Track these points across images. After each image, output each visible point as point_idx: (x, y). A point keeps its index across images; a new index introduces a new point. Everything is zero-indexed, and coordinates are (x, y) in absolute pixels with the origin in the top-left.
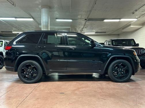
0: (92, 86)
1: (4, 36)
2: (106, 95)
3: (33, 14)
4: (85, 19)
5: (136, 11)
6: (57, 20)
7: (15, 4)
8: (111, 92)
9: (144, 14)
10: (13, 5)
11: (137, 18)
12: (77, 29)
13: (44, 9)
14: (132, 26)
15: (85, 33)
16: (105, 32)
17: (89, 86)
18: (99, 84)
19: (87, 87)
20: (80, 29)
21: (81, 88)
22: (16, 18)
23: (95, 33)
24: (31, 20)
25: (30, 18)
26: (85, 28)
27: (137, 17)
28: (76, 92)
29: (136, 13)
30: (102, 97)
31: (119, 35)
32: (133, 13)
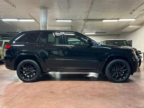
0: (84, 86)
1: (9, 37)
2: (95, 95)
3: (34, 15)
4: (85, 20)
5: (134, 11)
6: (57, 21)
7: (15, 6)
8: (102, 91)
9: (142, 14)
10: (13, 6)
11: (135, 19)
12: (78, 29)
13: (42, 10)
14: (130, 26)
15: (85, 33)
16: (105, 33)
17: (81, 85)
18: (92, 84)
19: (79, 86)
20: (81, 30)
21: (73, 87)
22: (18, 19)
23: (95, 33)
24: (33, 20)
25: (32, 19)
26: (85, 28)
27: (135, 17)
28: (67, 91)
29: (134, 13)
30: (91, 97)
31: (119, 35)
32: (131, 13)
